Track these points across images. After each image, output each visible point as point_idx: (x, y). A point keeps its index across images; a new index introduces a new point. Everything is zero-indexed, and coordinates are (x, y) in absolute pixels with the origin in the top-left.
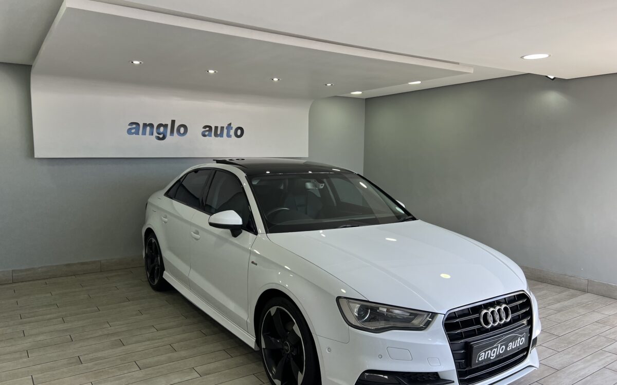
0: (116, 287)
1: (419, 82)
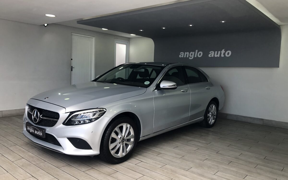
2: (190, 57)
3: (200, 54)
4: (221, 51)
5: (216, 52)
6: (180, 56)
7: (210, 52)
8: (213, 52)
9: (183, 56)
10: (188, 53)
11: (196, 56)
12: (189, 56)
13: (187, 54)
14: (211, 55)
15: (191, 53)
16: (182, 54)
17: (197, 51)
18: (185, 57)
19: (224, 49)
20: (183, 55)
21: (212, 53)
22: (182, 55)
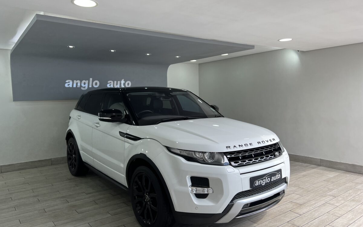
0: (61, 173)
1: (227, 54)
2: (83, 87)
3: (96, 84)
4: (120, 81)
5: (115, 82)
6: (66, 85)
7: (109, 82)
8: (112, 82)
9: (71, 86)
10: (79, 82)
11: (90, 86)
12: (81, 86)
13: (77, 83)
14: (110, 85)
15: (84, 81)
16: (69, 82)
17: (91, 79)
18: (75, 86)
19: (123, 79)
20: (71, 83)
21: (110, 83)
22: (69, 84)
